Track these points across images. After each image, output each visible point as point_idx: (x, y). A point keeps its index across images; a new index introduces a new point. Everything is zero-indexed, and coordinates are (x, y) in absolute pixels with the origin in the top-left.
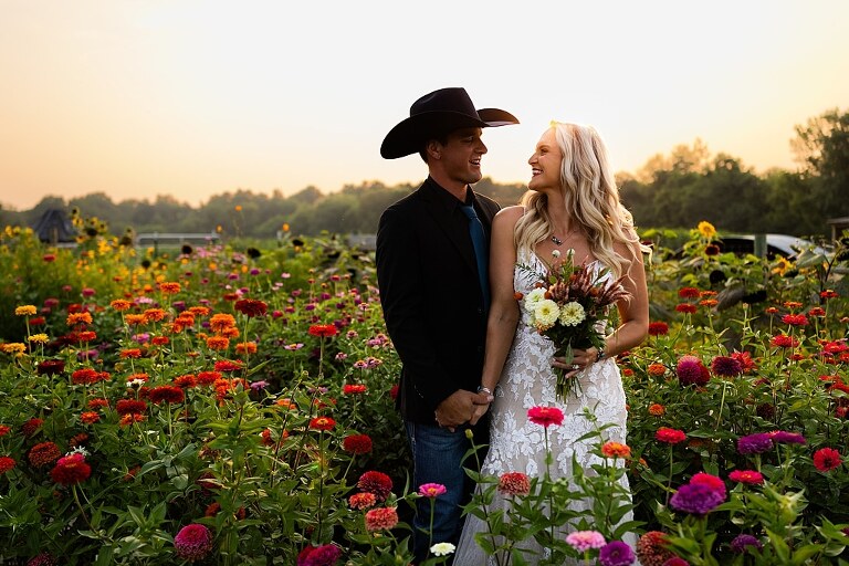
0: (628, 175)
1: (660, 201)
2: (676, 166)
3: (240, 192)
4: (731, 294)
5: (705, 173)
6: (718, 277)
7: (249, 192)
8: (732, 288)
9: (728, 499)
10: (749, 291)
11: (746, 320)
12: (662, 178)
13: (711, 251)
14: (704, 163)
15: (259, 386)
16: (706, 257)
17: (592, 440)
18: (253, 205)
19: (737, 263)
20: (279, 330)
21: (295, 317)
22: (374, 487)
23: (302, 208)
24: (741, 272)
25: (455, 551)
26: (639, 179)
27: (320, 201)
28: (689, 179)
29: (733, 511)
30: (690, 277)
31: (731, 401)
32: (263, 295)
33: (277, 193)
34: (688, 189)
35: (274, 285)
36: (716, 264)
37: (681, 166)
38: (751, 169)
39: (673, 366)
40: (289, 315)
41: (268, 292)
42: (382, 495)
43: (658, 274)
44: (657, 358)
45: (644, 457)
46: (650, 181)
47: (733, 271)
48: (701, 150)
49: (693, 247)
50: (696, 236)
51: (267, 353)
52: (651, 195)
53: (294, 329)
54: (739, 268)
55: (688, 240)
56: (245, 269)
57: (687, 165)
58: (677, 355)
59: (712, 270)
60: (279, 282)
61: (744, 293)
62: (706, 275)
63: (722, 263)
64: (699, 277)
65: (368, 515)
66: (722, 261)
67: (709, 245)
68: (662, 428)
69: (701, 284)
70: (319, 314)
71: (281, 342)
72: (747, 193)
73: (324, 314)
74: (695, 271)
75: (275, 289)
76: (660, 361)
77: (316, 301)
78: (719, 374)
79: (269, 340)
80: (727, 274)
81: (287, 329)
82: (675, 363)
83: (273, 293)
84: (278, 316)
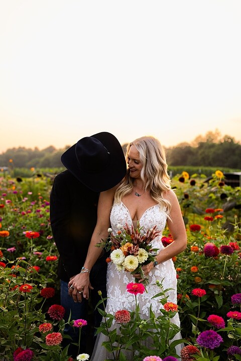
0: (187, 144)
1: (201, 154)
2: (207, 140)
3: (20, 148)
4: (230, 205)
5: (220, 143)
6: (224, 196)
7: (24, 148)
8: (230, 201)
9: (226, 326)
10: (238, 203)
11: (236, 223)
12: (202, 145)
13: (221, 185)
14: (219, 139)
15: (11, 251)
16: (219, 187)
18: (26, 154)
19: (232, 191)
20: (23, 221)
21: (32, 214)
22: (55, 314)
23: (47, 155)
24: (234, 194)
25: (89, 359)
26: (192, 146)
27: (55, 152)
28: (213, 146)
29: (228, 331)
30: (212, 195)
31: (229, 266)
32: (19, 203)
33: (36, 149)
34: (213, 150)
35: (24, 199)
36: (223, 190)
37: (210, 140)
38: (239, 142)
39: (202, 247)
40: (29, 214)
41: (21, 202)
42: (60, 317)
43: (198, 194)
44: (195, 243)
45: (188, 294)
46: (197, 146)
47: (231, 194)
48: (218, 134)
49: (214, 182)
50: (215, 177)
51: (17, 232)
52: (197, 152)
53: (30, 220)
54: (233, 193)
55: (212, 178)
56: (14, 188)
57: (213, 140)
58: (204, 241)
59: (221, 193)
60: (26, 197)
61: (235, 204)
62: (219, 195)
63: (226, 190)
64: (216, 195)
65: (47, 337)
66: (226, 189)
67: (220, 181)
68: (197, 278)
69: (217, 199)
70: (43, 213)
71: (24, 228)
72: (237, 152)
73: (46, 214)
74: (214, 193)
75: (23, 201)
76: (197, 245)
77: (43, 206)
78: (223, 253)
79: (19, 226)
80: (228, 195)
81: (28, 221)
82: (203, 246)
83: (23, 202)
84: (24, 214)
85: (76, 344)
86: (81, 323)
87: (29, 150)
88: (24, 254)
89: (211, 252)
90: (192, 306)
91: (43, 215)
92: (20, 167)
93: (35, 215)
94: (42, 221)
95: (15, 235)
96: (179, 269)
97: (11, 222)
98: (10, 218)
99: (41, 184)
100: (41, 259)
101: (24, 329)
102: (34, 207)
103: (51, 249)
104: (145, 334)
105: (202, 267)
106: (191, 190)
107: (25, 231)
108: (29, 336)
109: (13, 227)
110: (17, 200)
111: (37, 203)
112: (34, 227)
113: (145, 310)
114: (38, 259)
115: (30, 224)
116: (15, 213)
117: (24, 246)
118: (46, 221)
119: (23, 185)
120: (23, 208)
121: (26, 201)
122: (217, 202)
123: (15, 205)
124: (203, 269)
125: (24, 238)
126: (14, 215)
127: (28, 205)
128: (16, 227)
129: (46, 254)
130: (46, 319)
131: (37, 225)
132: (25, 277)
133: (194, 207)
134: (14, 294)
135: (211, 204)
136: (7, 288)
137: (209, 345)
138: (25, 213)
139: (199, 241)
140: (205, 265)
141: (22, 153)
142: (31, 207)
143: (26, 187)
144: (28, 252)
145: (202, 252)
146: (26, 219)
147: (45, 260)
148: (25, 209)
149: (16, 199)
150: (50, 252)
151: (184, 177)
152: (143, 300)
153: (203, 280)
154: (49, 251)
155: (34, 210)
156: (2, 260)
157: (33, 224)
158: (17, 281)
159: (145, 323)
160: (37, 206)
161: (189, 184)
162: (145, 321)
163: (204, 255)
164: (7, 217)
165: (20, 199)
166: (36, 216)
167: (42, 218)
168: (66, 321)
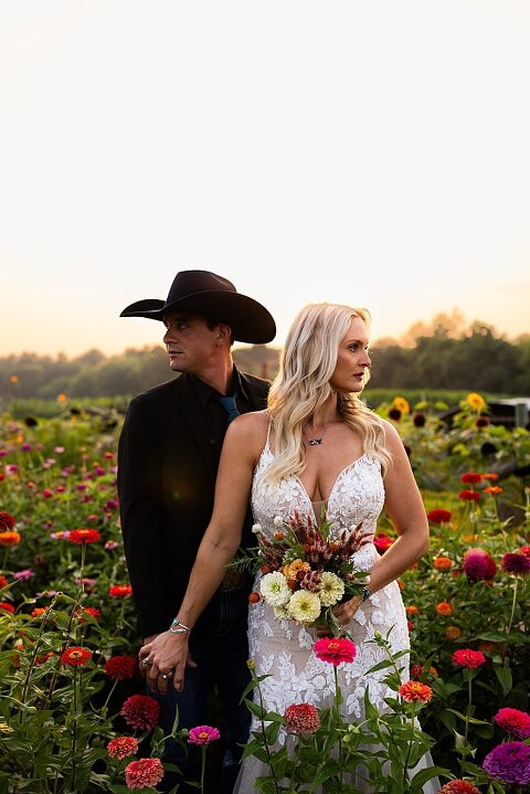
0: (393, 341)
1: (423, 364)
2: (436, 332)
3: (25, 355)
4: (503, 466)
5: (463, 339)
6: (489, 449)
7: (33, 355)
8: (504, 459)
10: (521, 464)
11: (529, 505)
12: (423, 343)
14: (461, 330)
15: (24, 577)
16: (477, 429)
17: (385, 671)
18: (38, 368)
19: (507, 437)
20: (48, 512)
21: (66, 496)
22: (139, 716)
23: (85, 370)
24: (511, 445)
26: (403, 345)
27: (103, 363)
28: (449, 344)
30: (460, 447)
31: (521, 599)
32: (35, 471)
33: (61, 356)
34: (448, 354)
35: (46, 462)
36: (487, 435)
37: (441, 332)
38: (504, 336)
39: (459, 559)
40: (59, 495)
41: (40, 469)
42: (149, 724)
43: (431, 446)
44: (442, 550)
45: (434, 664)
46: (413, 345)
47: (504, 444)
48: (459, 318)
49: (464, 417)
50: (467, 408)
51: (35, 536)
52: (414, 359)
53: (64, 510)
54: (509, 441)
55: (459, 411)
56: (20, 439)
57: (447, 331)
58: (462, 546)
59: (483, 441)
60: (52, 458)
61: (516, 465)
62: (478, 447)
63: (492, 435)
64: (471, 448)
65: (127, 769)
66: (492, 433)
67: (479, 417)
68: (450, 628)
69: (472, 456)
70: (92, 493)
71: (50, 525)
72: (501, 357)
73: (96, 493)
74: (465, 442)
75: (46, 466)
76: (446, 554)
77: (90, 477)
78: (510, 571)
79: (38, 522)
80: (498, 447)
81: (58, 511)
82: (461, 556)
83: (45, 469)
84: (48, 495)
85: (194, 784)
86: (205, 734)
87: (46, 361)
88: (52, 584)
89: (479, 570)
90: (444, 691)
91: (91, 497)
92: (27, 396)
93: (73, 496)
94: (90, 510)
95: (29, 543)
96: (413, 608)
97: (19, 514)
98: (16, 504)
99: (81, 431)
100: (93, 595)
101: (72, 753)
102: (69, 480)
103: (115, 572)
104: (352, 757)
105: (463, 604)
106: (416, 437)
107: (55, 532)
108: (82, 768)
109: (25, 523)
110: (31, 466)
111: (76, 472)
112: (73, 522)
113: (352, 705)
114: (85, 595)
115: (63, 516)
116: (27, 493)
117: (51, 567)
118: (98, 509)
119: (40, 434)
120: (46, 483)
121: (52, 466)
122: (472, 462)
123: (27, 476)
124: (463, 608)
125: (50, 550)
126: (26, 497)
127: (55, 475)
128: (31, 525)
129: (104, 582)
130: (112, 730)
131: (79, 518)
132: (69, 632)
133: (424, 474)
134: (46, 673)
135: (461, 468)
136: (30, 658)
137: (514, 777)
138: (52, 492)
139: (450, 545)
140: (467, 600)
141: (29, 367)
142: (62, 481)
143: (48, 437)
144: (63, 580)
145: (461, 571)
146: (54, 507)
147: (101, 598)
148: (49, 484)
149: (28, 463)
150: (113, 579)
151: (399, 408)
152: (348, 682)
153: (464, 632)
154: (110, 577)
155: (69, 488)
156: (3, 599)
157: (69, 517)
158: (53, 643)
159: (356, 730)
160: (76, 477)
161: (411, 423)
162: (355, 725)
163: (464, 576)
164: (10, 503)
165: (37, 463)
166: (76, 500)
167: (91, 502)
168: (168, 731)
